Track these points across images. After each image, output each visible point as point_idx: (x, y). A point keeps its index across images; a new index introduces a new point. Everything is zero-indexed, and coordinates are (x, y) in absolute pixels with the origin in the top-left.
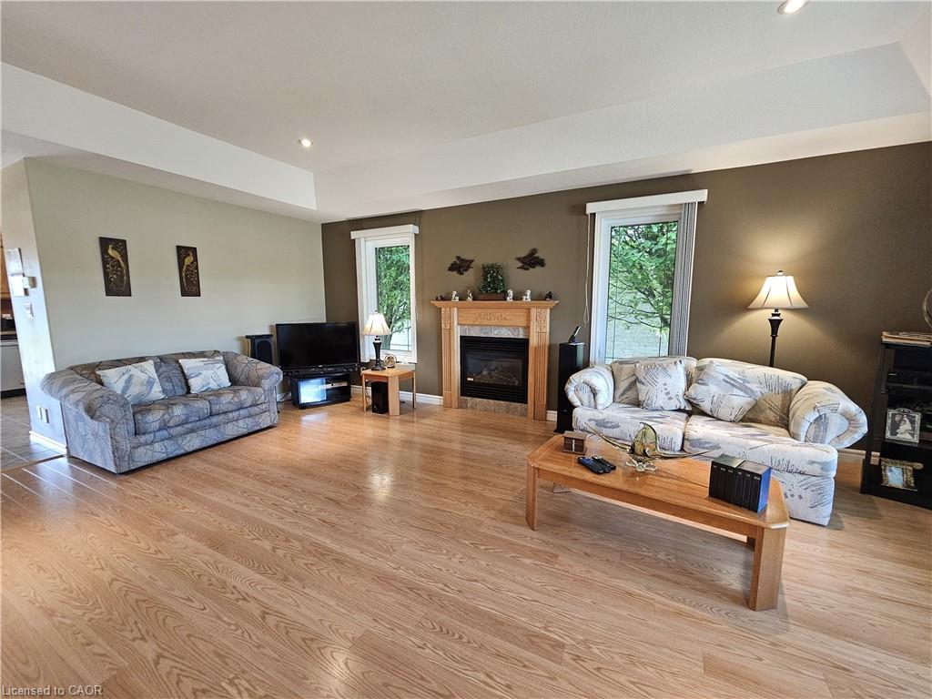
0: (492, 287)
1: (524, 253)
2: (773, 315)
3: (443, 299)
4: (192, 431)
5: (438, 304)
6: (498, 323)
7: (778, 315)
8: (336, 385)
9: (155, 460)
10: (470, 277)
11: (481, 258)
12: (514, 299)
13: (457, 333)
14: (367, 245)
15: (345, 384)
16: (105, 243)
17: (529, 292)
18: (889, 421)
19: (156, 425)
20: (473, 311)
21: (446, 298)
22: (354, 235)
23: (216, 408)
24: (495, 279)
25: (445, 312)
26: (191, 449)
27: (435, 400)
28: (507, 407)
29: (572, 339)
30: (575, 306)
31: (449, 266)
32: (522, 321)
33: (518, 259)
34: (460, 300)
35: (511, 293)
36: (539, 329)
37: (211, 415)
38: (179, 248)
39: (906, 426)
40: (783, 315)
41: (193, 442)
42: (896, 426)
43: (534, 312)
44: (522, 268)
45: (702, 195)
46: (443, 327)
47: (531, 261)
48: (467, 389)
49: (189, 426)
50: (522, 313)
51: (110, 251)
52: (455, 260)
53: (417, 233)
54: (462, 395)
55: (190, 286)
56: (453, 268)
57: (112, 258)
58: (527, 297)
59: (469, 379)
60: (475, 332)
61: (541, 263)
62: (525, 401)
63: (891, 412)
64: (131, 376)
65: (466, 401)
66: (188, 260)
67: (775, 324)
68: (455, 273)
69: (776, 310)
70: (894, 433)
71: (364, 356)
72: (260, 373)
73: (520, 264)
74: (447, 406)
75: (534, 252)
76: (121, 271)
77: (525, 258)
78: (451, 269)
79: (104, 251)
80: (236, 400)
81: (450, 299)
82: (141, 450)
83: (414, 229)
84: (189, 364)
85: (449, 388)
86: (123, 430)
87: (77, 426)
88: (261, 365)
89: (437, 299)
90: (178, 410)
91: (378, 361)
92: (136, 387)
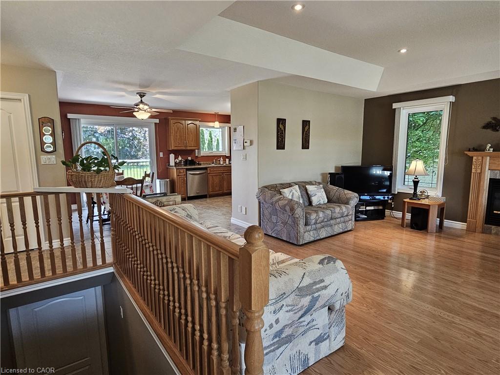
3: (475, 150)
4: (323, 227)
5: (470, 154)
8: (376, 208)
9: (310, 240)
13: (487, 175)
14: (404, 112)
16: (278, 121)
19: (313, 221)
21: (480, 149)
22: (395, 106)
23: (334, 215)
25: (477, 160)
26: (322, 237)
27: (459, 225)
34: (493, 151)
37: (332, 219)
38: (304, 121)
41: (323, 234)
46: (473, 171)
48: (492, 219)
49: (322, 224)
51: (280, 126)
52: (491, 120)
53: (454, 101)
54: (485, 224)
56: (487, 127)
57: (281, 129)
59: (495, 212)
64: (293, 193)
65: (490, 229)
66: (306, 128)
68: (490, 130)
72: (348, 196)
74: (470, 230)
76: (283, 136)
79: (278, 126)
81: (483, 150)
82: (306, 234)
83: (452, 98)
84: (310, 188)
85: (475, 217)
86: (302, 222)
87: (271, 217)
88: (346, 191)
89: (469, 151)
90: (321, 214)
91: (415, 193)
92: (295, 199)
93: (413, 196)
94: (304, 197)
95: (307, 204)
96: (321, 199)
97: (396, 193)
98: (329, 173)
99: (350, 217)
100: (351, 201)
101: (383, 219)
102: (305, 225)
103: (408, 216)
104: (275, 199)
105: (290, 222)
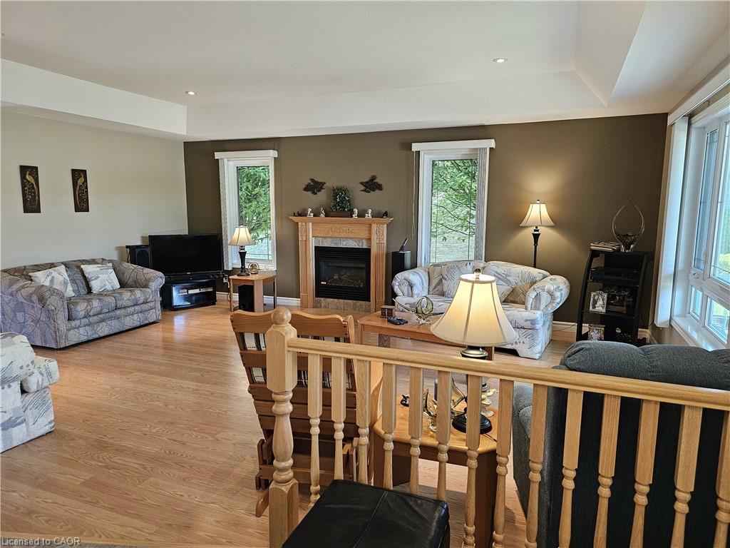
0: (340, 206)
1: (366, 179)
2: (535, 231)
3: (300, 215)
4: (103, 320)
5: (295, 219)
6: (345, 235)
7: (538, 231)
8: (203, 290)
9: (80, 340)
10: (322, 197)
11: (332, 181)
12: (358, 216)
13: (312, 243)
14: (229, 164)
15: (210, 290)
16: (24, 169)
17: (370, 211)
18: (592, 299)
19: (82, 314)
20: (325, 226)
21: (302, 214)
22: (218, 155)
23: (120, 303)
24: (343, 200)
25: (302, 225)
26: (102, 335)
27: (294, 302)
28: (355, 304)
29: (402, 248)
30: (406, 223)
31: (304, 187)
32: (365, 234)
33: (362, 183)
34: (314, 216)
35: (356, 211)
36: (378, 240)
37: (117, 308)
38: (74, 171)
39: (600, 303)
40: (542, 230)
41: (104, 329)
42: (595, 302)
43: (374, 227)
44: (365, 191)
45: (492, 143)
46: (300, 239)
47: (372, 185)
48: (321, 291)
49: (101, 316)
50: (366, 228)
51: (27, 177)
52: (309, 182)
53: (276, 156)
54: (316, 296)
55: (81, 204)
56: (307, 189)
57: (29, 182)
58: (369, 215)
59: (322, 283)
60: (327, 243)
61: (379, 187)
62: (368, 299)
63: (593, 294)
64: (53, 277)
65: (320, 302)
66: (80, 181)
67: (536, 237)
68: (309, 193)
69: (537, 228)
70: (594, 307)
71: (227, 265)
72: (147, 277)
73: (363, 188)
74: (303, 306)
75: (373, 178)
76: (34, 193)
77: (367, 182)
78: (306, 189)
79: (23, 177)
80: (133, 297)
81: (305, 215)
82: (72, 332)
83: (274, 154)
84: (88, 269)
85: (306, 291)
86: (61, 317)
87: (15, 315)
88: (147, 270)
89: (294, 215)
90: (96, 303)
91: (243, 268)
92: (57, 286)
93: (242, 271)
94: (78, 282)
95: (83, 291)
96: (107, 283)
97: (230, 269)
98: (127, 247)
99: (151, 304)
100: (151, 283)
101: (214, 304)
102: (69, 320)
103: (236, 297)
104: (15, 287)
105: (43, 318)
